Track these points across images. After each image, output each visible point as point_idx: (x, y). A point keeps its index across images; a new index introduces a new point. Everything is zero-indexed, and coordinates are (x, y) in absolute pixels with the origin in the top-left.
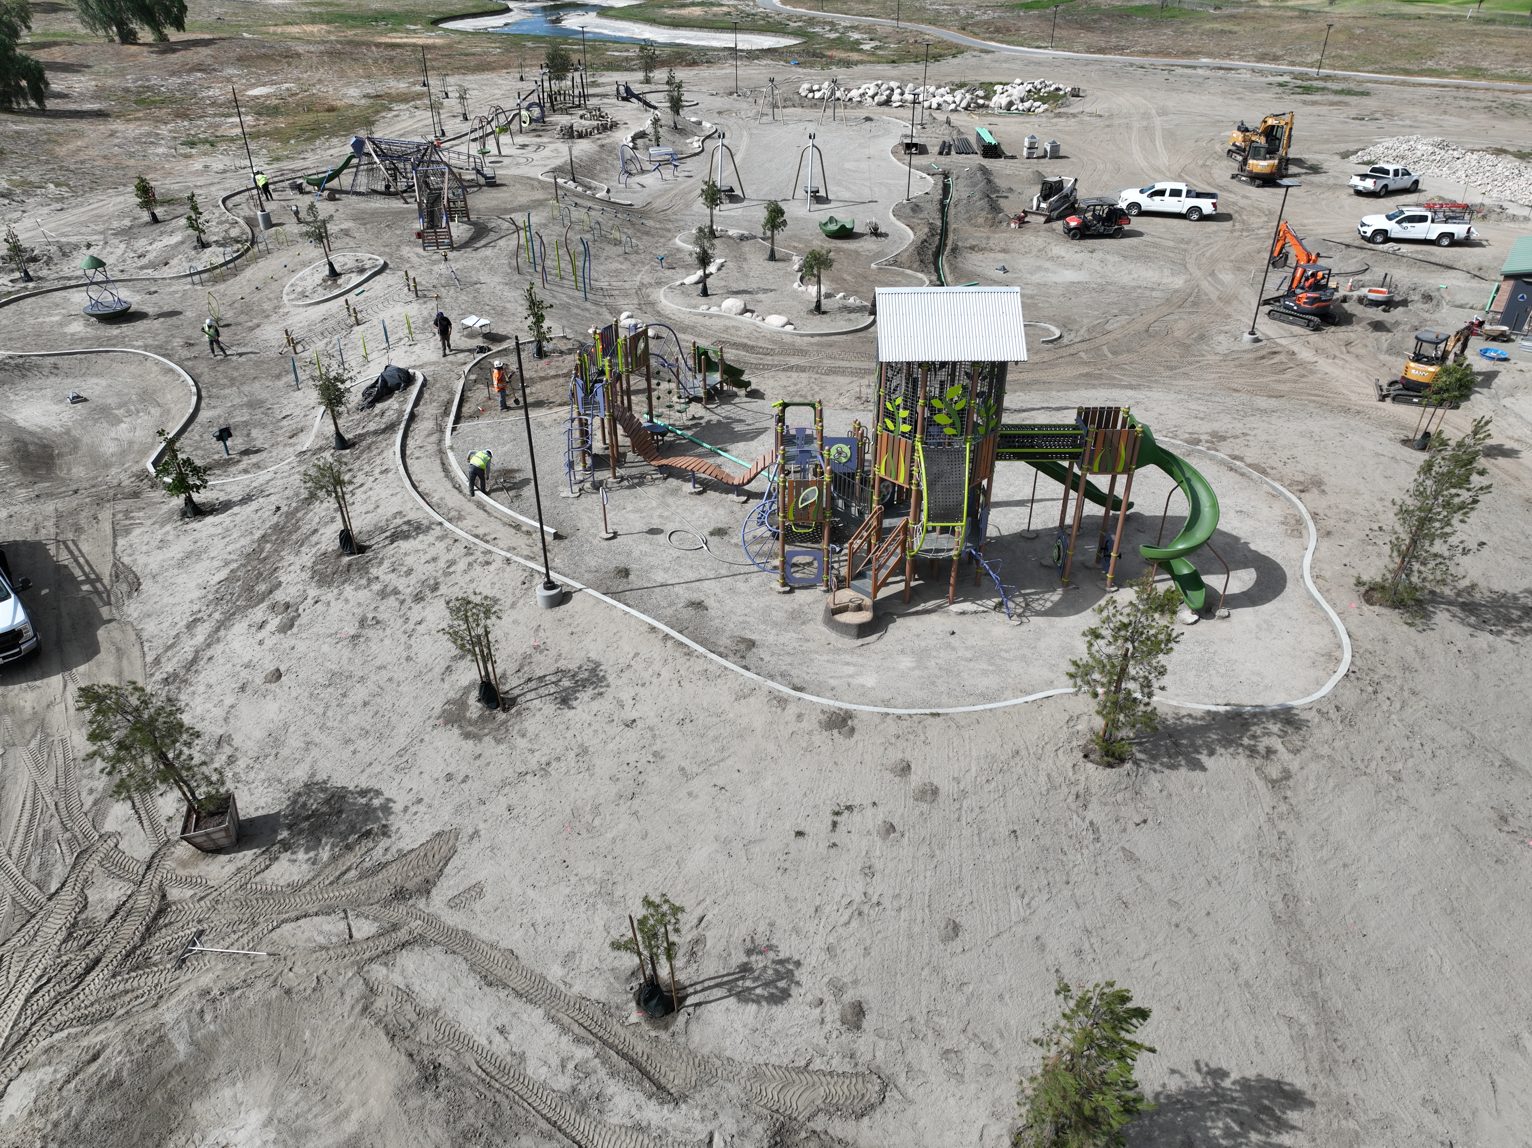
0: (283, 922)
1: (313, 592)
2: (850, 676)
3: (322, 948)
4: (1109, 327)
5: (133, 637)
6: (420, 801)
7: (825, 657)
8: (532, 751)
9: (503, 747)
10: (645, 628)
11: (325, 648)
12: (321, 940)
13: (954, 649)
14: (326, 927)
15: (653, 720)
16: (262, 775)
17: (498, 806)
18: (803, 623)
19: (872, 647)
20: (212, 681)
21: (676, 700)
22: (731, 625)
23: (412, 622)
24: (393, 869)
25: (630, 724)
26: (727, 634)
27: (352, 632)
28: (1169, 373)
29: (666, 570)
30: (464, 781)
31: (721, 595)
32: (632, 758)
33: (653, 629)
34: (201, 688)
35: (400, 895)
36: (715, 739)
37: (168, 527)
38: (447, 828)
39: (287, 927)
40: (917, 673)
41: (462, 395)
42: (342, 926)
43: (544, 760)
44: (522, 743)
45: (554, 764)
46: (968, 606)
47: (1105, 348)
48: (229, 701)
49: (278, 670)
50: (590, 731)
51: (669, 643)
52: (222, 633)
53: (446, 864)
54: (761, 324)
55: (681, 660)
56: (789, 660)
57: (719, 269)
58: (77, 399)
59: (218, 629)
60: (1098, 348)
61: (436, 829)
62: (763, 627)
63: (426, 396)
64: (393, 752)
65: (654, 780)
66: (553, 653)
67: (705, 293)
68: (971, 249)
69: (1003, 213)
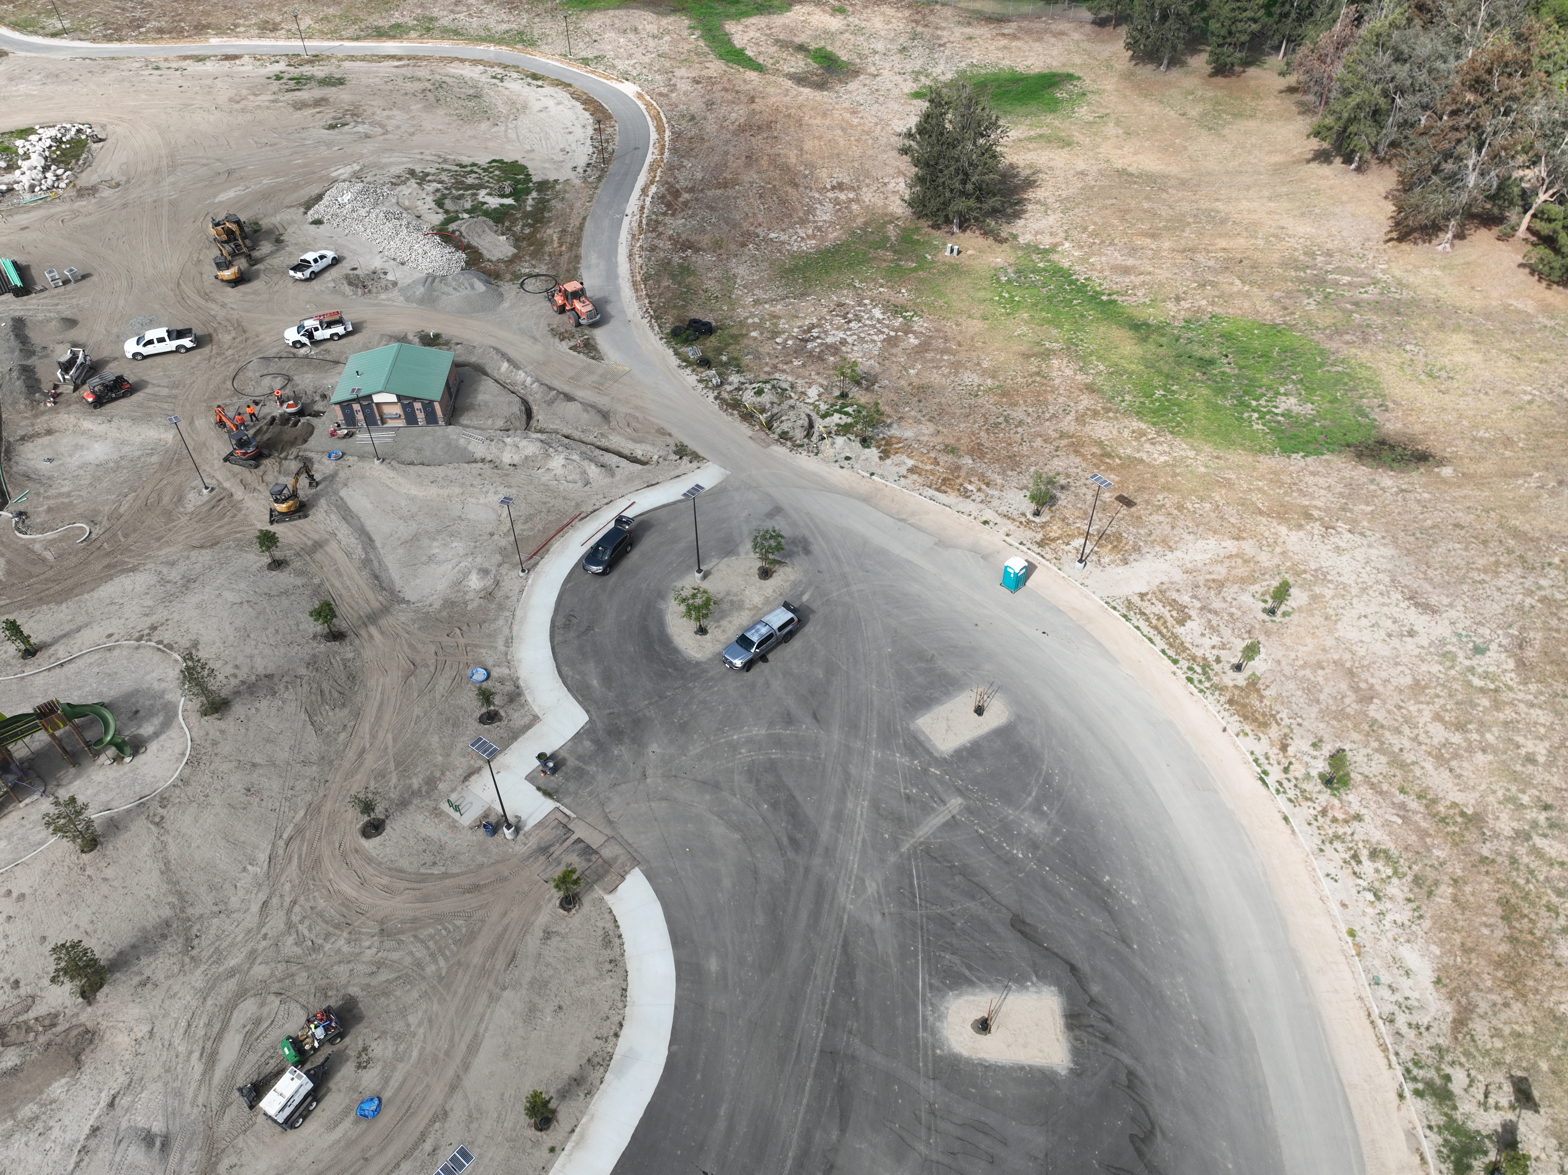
4: (122, 510)
13: (24, 826)
28: (158, 544)
46: (27, 801)
47: (119, 533)
60: (114, 535)
68: (23, 439)
69: (39, 390)
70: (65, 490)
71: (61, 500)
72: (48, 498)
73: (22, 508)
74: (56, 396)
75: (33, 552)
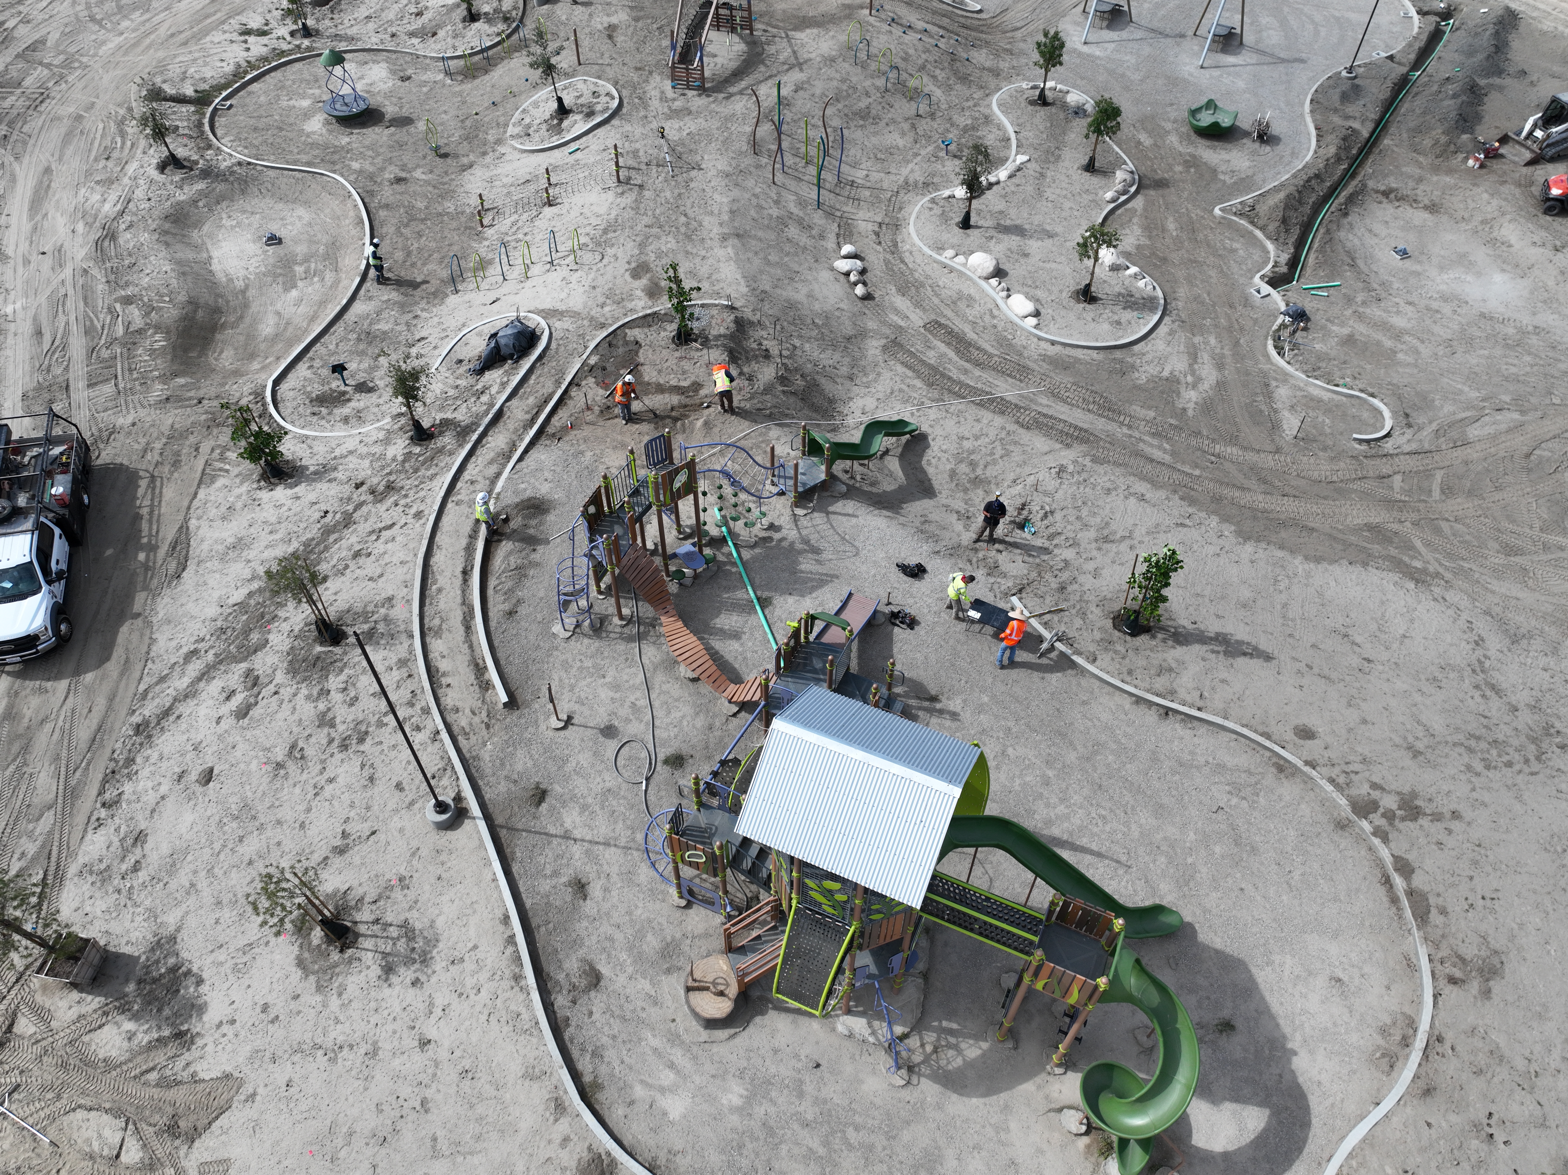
0: (80, 1107)
1: (280, 677)
2: (662, 1090)
3: (91, 1157)
4: (1474, 432)
5: (144, 649)
6: (233, 1022)
7: (655, 1042)
8: (337, 1021)
9: (319, 998)
10: (499, 914)
11: (254, 766)
12: (96, 1146)
13: (801, 1095)
14: (107, 1133)
15: (443, 1054)
16: (147, 903)
17: (281, 1074)
18: (668, 971)
19: (715, 1049)
20: (166, 752)
21: (474, 1039)
22: (594, 938)
23: (326, 776)
24: (183, 1090)
25: (424, 1043)
26: (581, 953)
27: (279, 759)
28: (1501, 560)
29: (584, 808)
30: (272, 1022)
31: (614, 878)
32: (405, 1091)
33: (506, 919)
34: (155, 756)
35: (172, 1130)
36: (480, 1119)
37: (244, 488)
38: (236, 1074)
39: (80, 1114)
40: (734, 1120)
41: (566, 391)
42: (117, 1140)
43: (341, 1039)
44: (334, 1003)
45: (346, 1050)
46: (860, 1026)
47: (1439, 475)
48: (164, 789)
49: (211, 770)
50: (390, 1027)
51: (510, 950)
52: (202, 684)
53: (217, 1118)
54: (1000, 302)
55: (507, 984)
56: (617, 1026)
57: (1010, 177)
58: (274, 240)
59: (199, 679)
60: (1428, 474)
61: (229, 1069)
62: (624, 956)
63: (531, 382)
64: (242, 941)
65: (408, 1137)
66: (411, 894)
67: (965, 224)
68: (1386, 194)
69: (1471, 130)
70: (1399, 322)
71: (1378, 336)
72: (1360, 317)
73: (1309, 306)
74: (1492, 155)
75: (1269, 396)
